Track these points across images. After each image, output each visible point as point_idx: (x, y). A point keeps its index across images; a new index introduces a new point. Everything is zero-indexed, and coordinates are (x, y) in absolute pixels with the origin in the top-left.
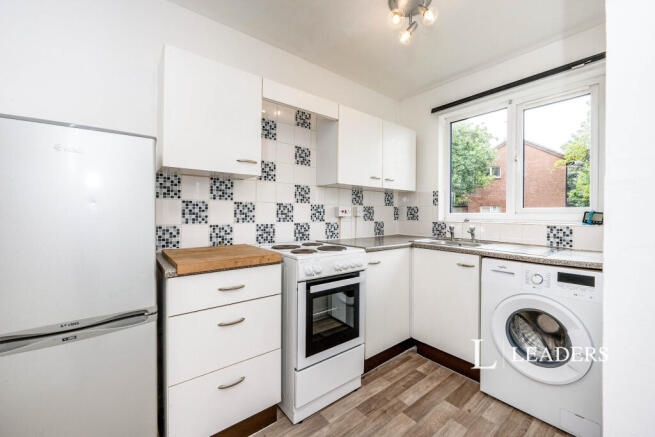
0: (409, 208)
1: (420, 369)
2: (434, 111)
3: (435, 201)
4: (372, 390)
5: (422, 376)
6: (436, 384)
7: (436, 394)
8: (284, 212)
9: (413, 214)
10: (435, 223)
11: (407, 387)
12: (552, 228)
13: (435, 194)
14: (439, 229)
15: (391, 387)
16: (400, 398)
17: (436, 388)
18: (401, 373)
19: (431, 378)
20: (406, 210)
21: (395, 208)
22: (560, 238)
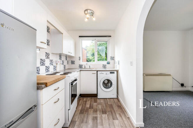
0: (72, 61)
1: (84, 100)
2: (80, 37)
3: (80, 59)
4: (79, 109)
5: (86, 101)
6: (90, 101)
7: (92, 103)
8: (42, 62)
9: (73, 63)
10: (80, 65)
11: (85, 104)
12: (103, 65)
13: (80, 57)
14: (81, 66)
15: (82, 106)
16: (86, 107)
17: (91, 102)
18: (82, 103)
19: (88, 101)
20: (71, 62)
21: (68, 61)
22: (104, 66)
